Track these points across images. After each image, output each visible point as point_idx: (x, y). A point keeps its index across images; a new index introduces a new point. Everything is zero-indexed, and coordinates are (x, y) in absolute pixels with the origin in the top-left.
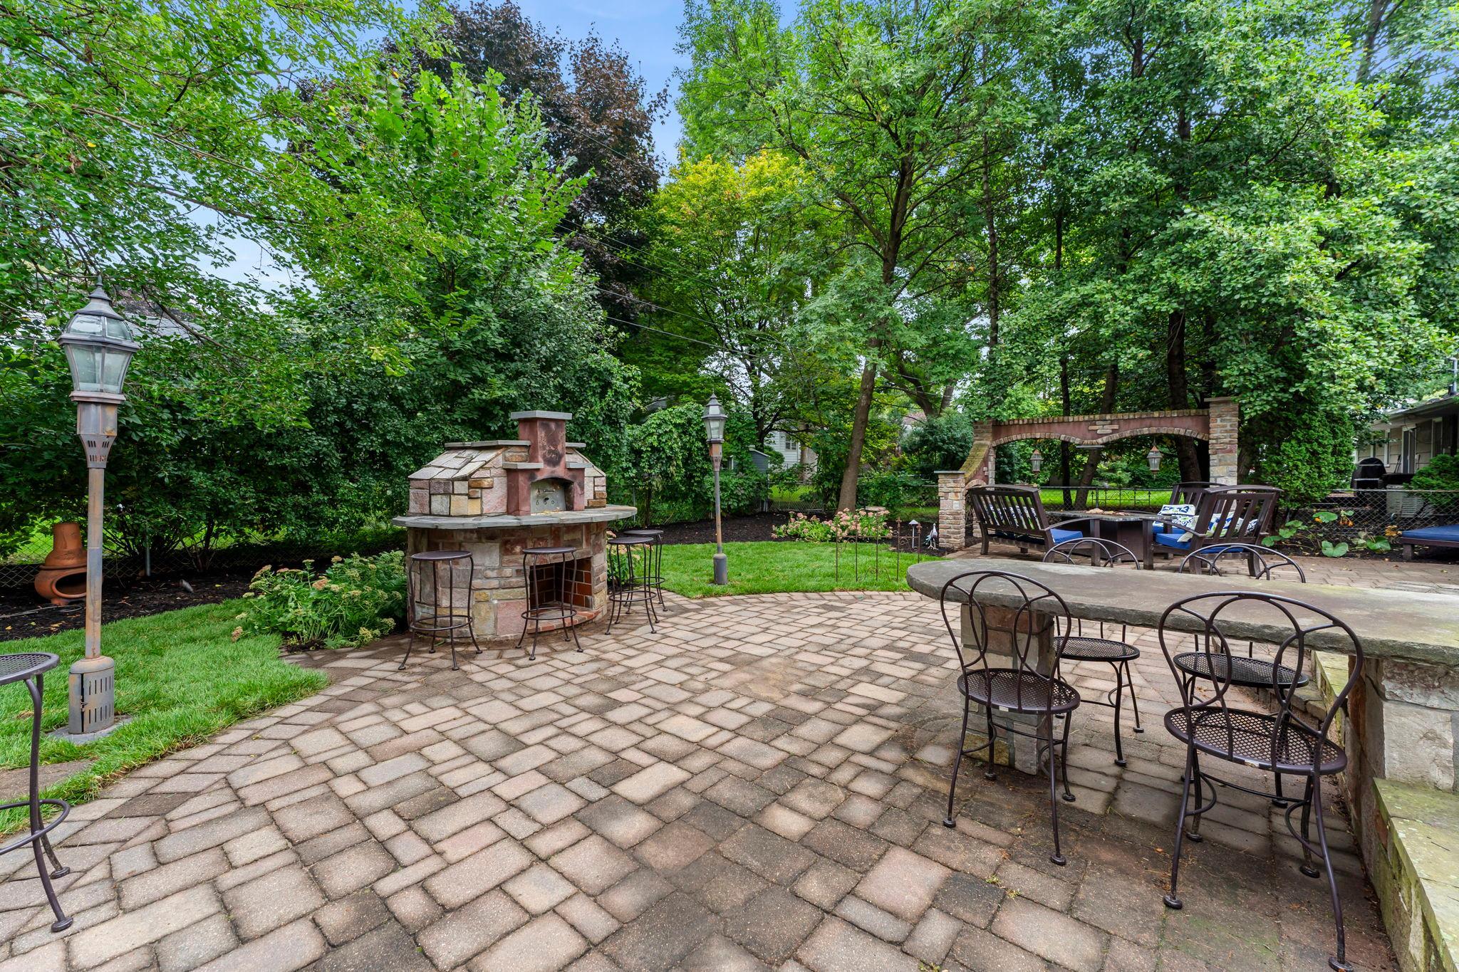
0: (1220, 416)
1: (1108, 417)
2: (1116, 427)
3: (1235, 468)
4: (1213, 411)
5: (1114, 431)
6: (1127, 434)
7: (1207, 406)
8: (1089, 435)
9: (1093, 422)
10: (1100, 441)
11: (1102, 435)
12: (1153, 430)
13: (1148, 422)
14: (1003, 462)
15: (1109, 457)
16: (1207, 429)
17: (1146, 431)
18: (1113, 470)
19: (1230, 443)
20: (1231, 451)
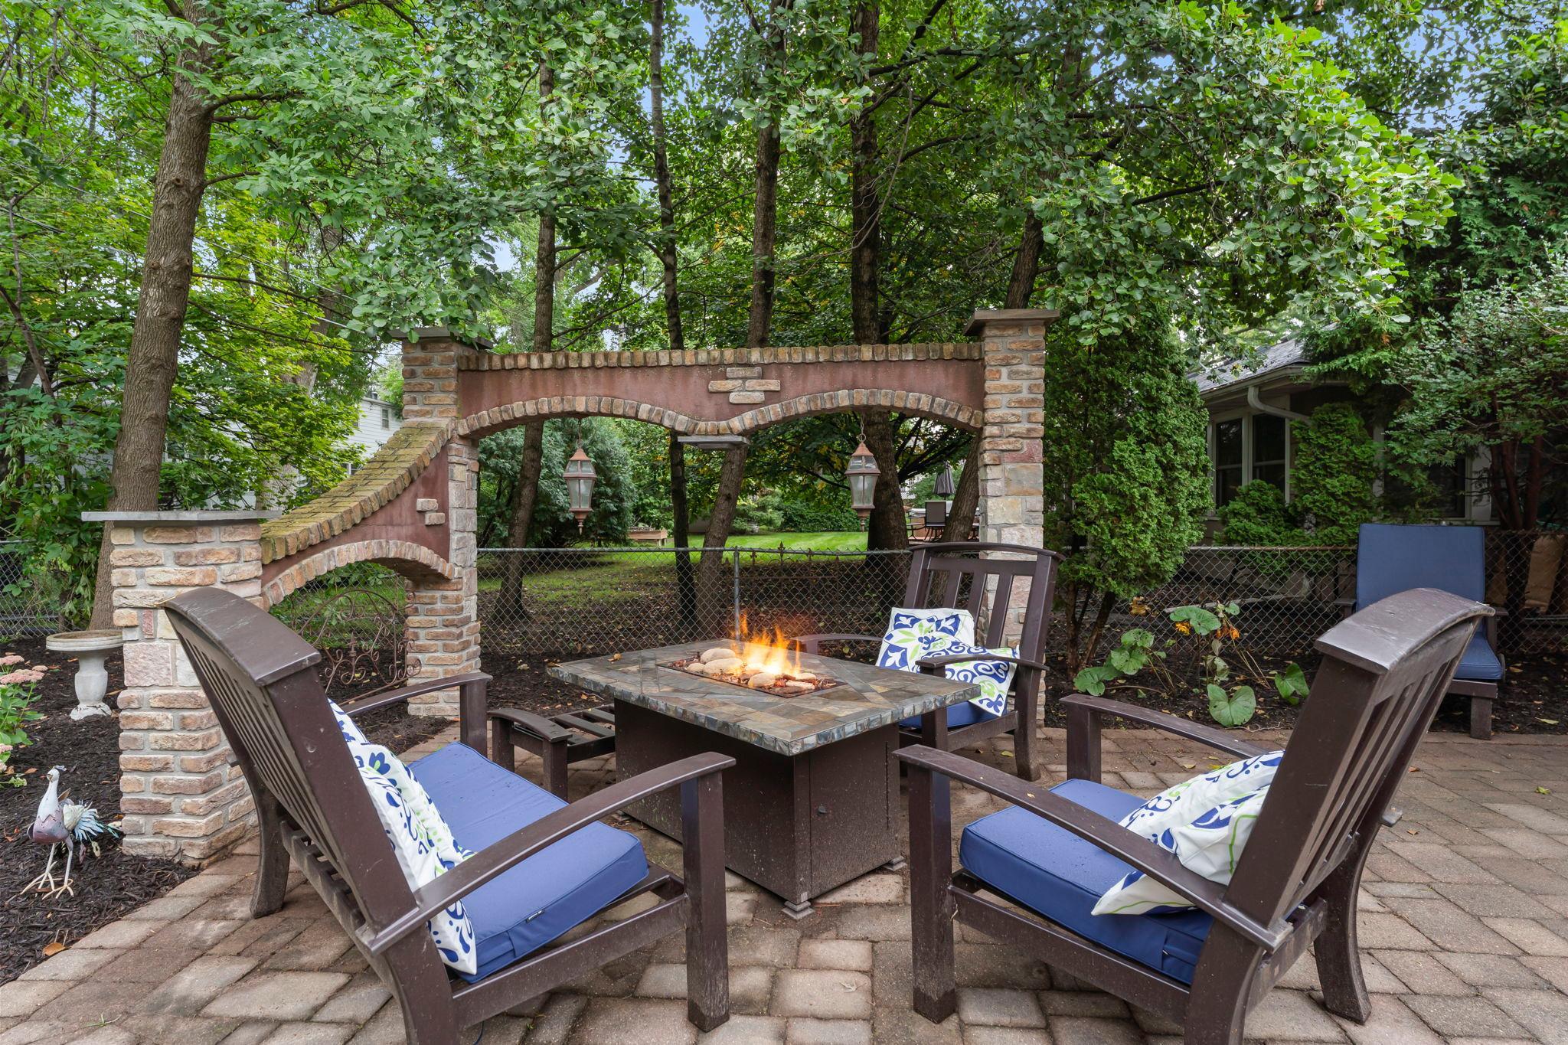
0: (1006, 363)
1: (755, 355)
2: (773, 385)
3: (1038, 502)
4: (994, 346)
5: (771, 396)
6: (801, 406)
7: (977, 331)
8: (709, 408)
9: (717, 369)
10: (736, 423)
11: (739, 408)
12: (861, 397)
13: (847, 373)
14: (605, 495)
15: (758, 488)
16: (977, 396)
17: (844, 399)
18: (763, 508)
19: (1028, 436)
20: (1029, 458)
